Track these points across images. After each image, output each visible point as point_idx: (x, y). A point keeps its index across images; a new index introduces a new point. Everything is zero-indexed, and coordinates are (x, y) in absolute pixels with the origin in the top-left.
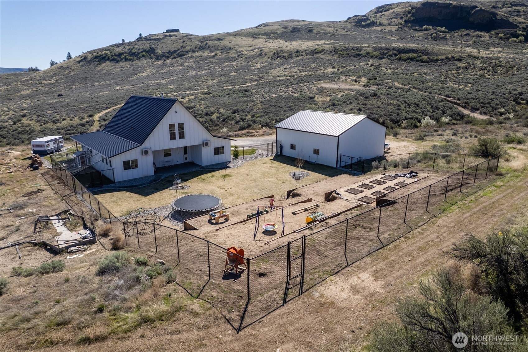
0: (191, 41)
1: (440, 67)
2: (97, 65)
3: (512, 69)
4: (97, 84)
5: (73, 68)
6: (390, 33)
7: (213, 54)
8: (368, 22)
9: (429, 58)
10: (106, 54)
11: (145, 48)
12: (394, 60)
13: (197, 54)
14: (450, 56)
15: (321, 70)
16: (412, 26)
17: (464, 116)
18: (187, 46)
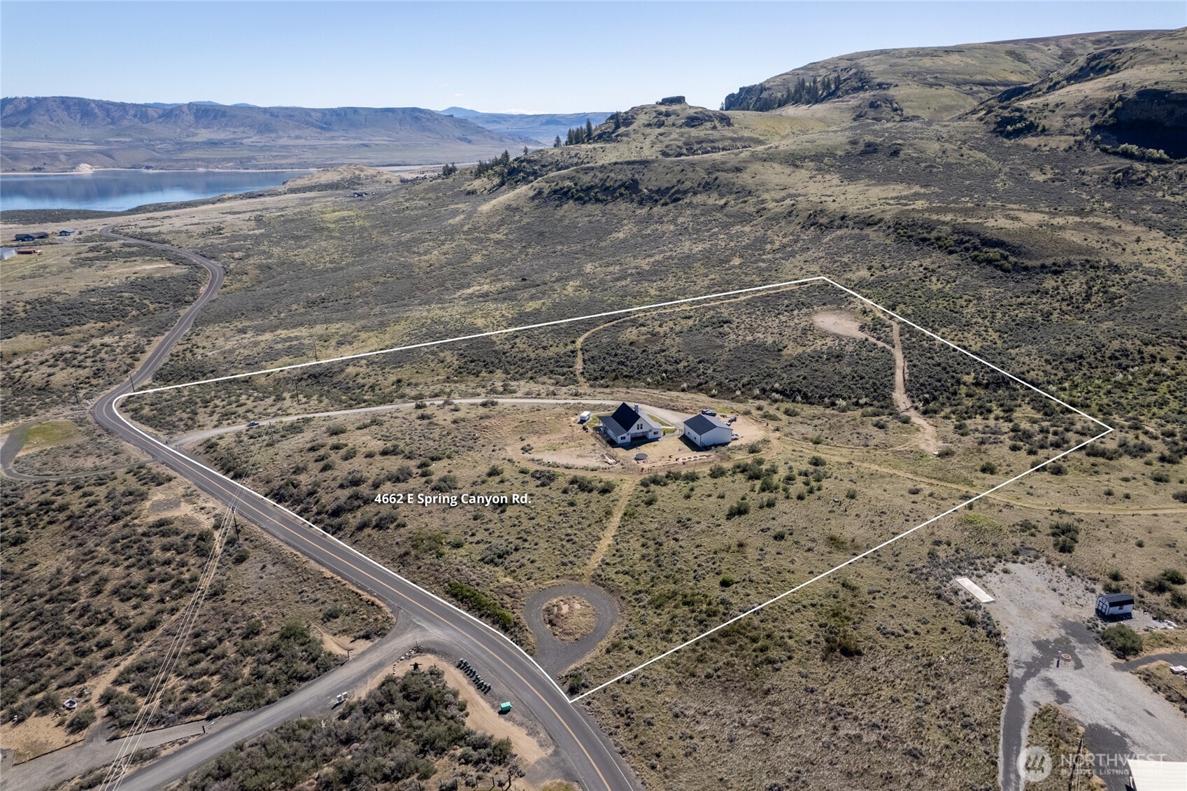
0: (694, 170)
2: (557, 206)
4: (559, 248)
5: (525, 210)
7: (722, 202)
8: (1019, 125)
10: (569, 188)
11: (625, 179)
12: (966, 259)
13: (699, 199)
16: (1102, 140)
18: (687, 179)
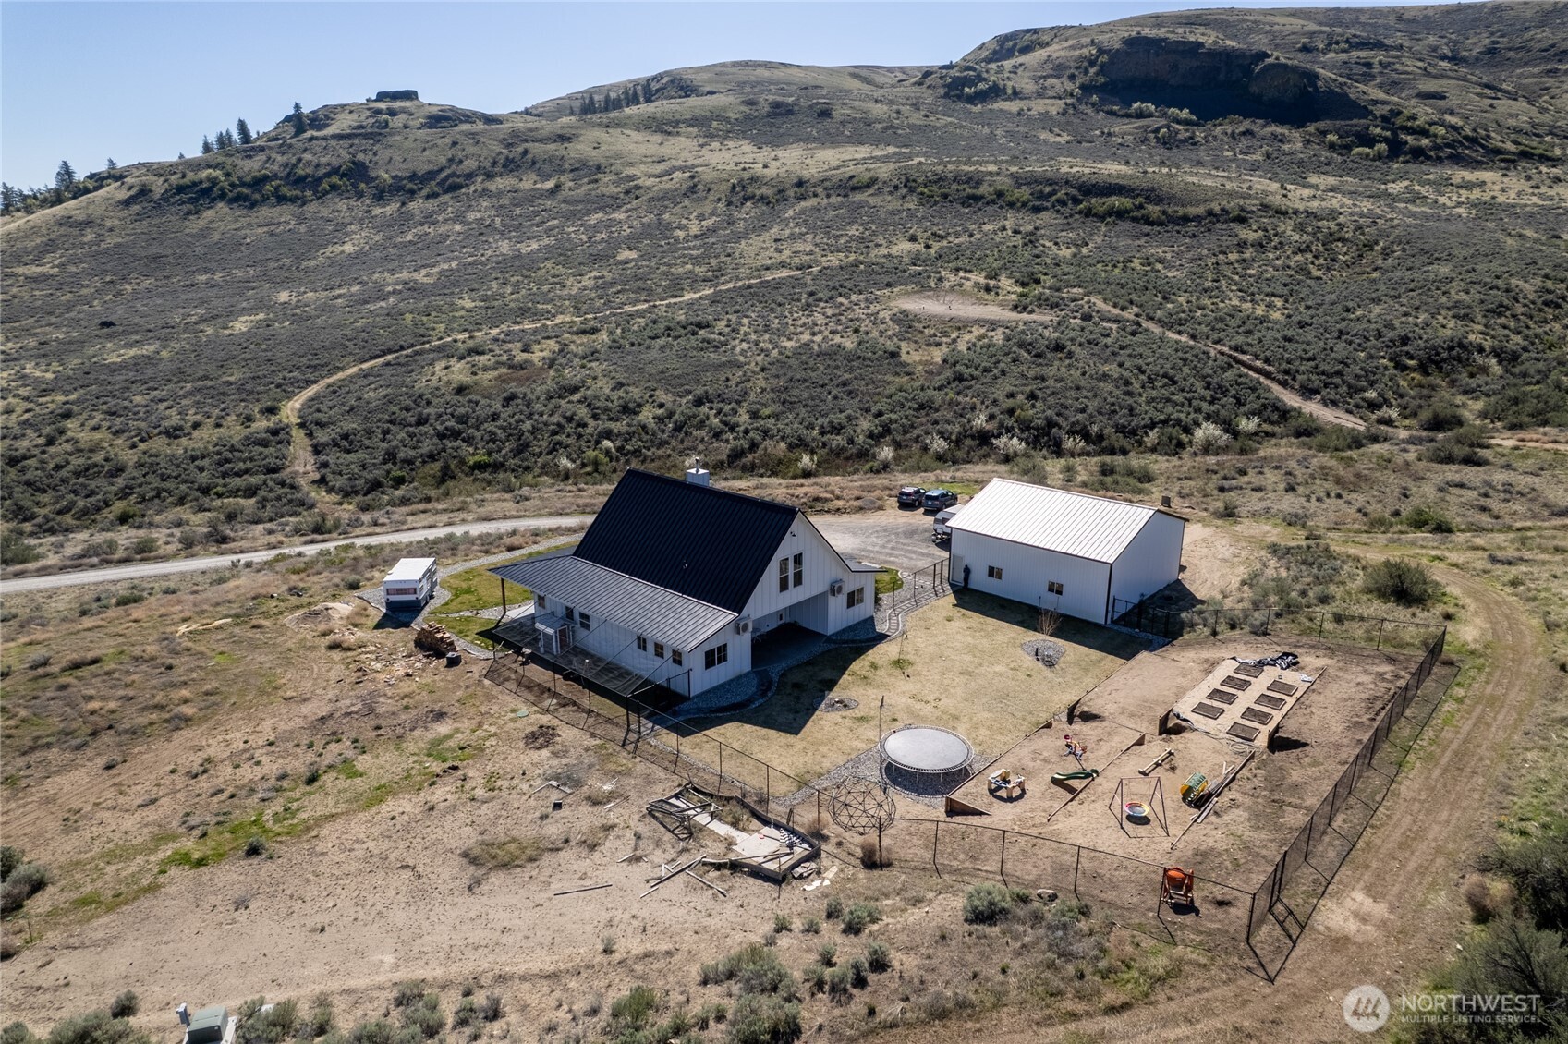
0: (478, 142)
1: (1195, 240)
2: (188, 213)
3: (1372, 250)
4: (204, 278)
5: (108, 223)
6: (1045, 121)
7: (550, 184)
8: (981, 86)
9: (1164, 212)
10: (214, 182)
11: (335, 162)
12: (1071, 216)
13: (499, 183)
14: (1217, 209)
15: (878, 245)
16: (1102, 101)
17: (1289, 412)
18: (466, 157)
